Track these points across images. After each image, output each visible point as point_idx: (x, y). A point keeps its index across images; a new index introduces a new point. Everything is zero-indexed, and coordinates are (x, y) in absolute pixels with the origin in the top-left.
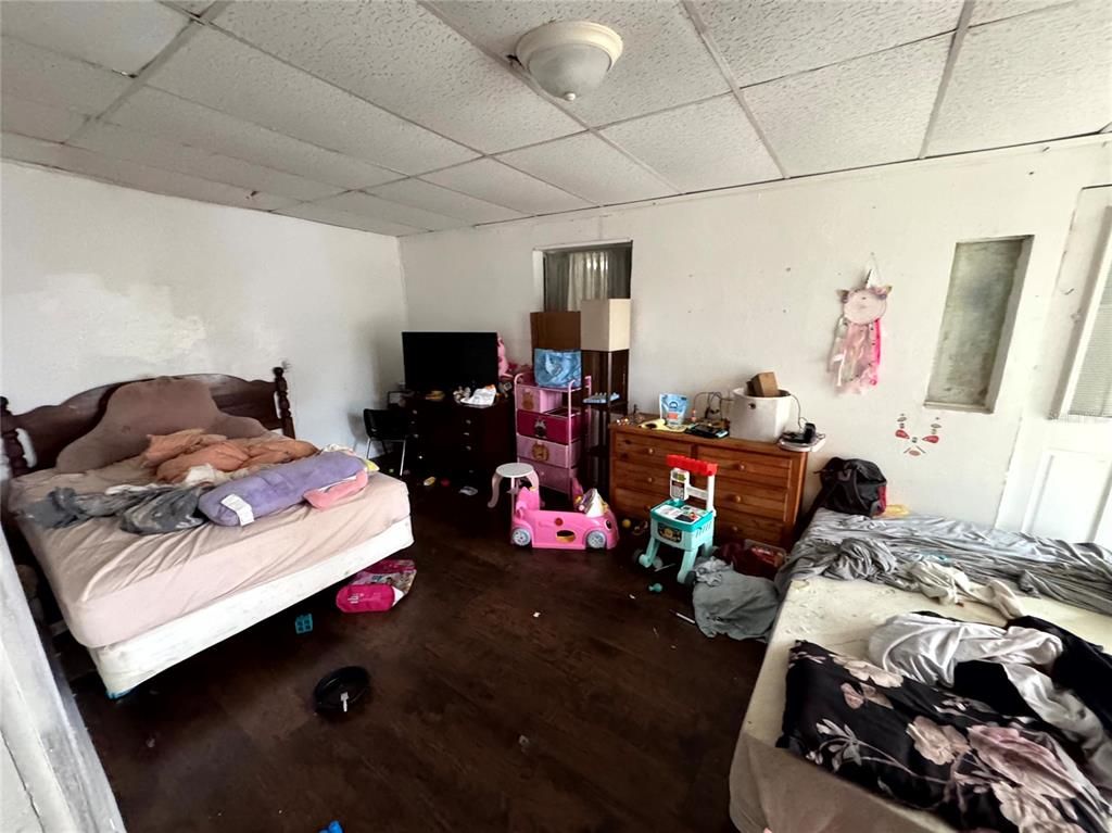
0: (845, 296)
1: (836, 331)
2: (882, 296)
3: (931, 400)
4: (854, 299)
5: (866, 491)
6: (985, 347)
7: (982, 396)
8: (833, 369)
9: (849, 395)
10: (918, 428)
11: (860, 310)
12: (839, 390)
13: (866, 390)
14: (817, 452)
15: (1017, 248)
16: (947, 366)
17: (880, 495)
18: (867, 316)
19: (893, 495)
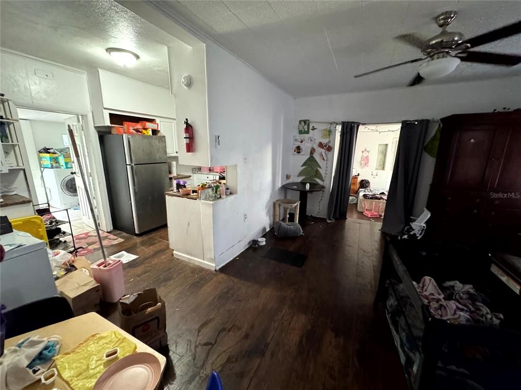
0: (363, 152)
1: (362, 158)
2: (368, 152)
3: (376, 169)
4: (364, 152)
5: (367, 185)
6: (383, 160)
7: (383, 169)
8: (361, 164)
9: (364, 169)
10: (375, 174)
11: (365, 154)
12: (362, 168)
13: (367, 167)
14: (360, 179)
15: (387, 145)
16: (378, 164)
17: (369, 185)
18: (367, 155)
19: (371, 185)
